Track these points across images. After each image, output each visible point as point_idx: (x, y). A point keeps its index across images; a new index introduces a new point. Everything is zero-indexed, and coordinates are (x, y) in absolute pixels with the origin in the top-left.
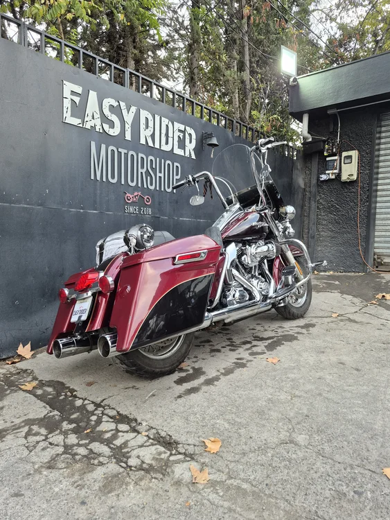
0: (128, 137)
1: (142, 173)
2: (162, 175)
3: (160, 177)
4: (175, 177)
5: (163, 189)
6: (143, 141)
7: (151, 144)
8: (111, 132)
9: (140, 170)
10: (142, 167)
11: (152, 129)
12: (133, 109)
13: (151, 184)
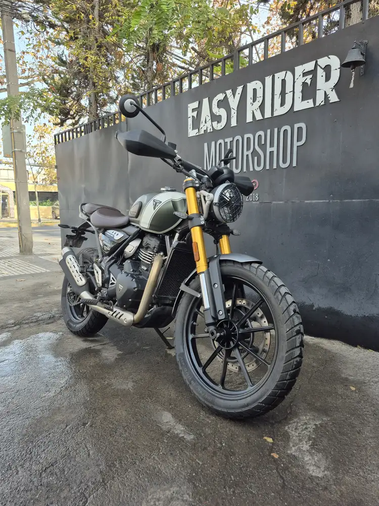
0: (234, 123)
1: (247, 155)
2: (275, 149)
3: (272, 153)
4: (296, 144)
5: (275, 167)
6: (249, 119)
7: (259, 116)
8: (219, 126)
9: (245, 153)
10: (248, 149)
11: (262, 98)
12: (240, 89)
13: (259, 165)
